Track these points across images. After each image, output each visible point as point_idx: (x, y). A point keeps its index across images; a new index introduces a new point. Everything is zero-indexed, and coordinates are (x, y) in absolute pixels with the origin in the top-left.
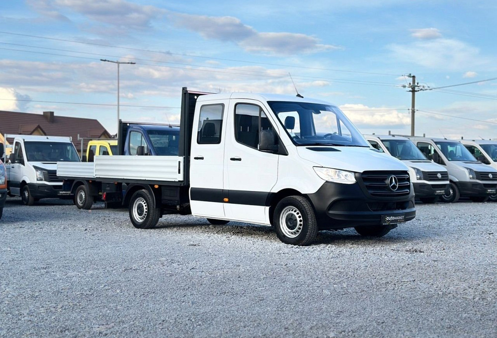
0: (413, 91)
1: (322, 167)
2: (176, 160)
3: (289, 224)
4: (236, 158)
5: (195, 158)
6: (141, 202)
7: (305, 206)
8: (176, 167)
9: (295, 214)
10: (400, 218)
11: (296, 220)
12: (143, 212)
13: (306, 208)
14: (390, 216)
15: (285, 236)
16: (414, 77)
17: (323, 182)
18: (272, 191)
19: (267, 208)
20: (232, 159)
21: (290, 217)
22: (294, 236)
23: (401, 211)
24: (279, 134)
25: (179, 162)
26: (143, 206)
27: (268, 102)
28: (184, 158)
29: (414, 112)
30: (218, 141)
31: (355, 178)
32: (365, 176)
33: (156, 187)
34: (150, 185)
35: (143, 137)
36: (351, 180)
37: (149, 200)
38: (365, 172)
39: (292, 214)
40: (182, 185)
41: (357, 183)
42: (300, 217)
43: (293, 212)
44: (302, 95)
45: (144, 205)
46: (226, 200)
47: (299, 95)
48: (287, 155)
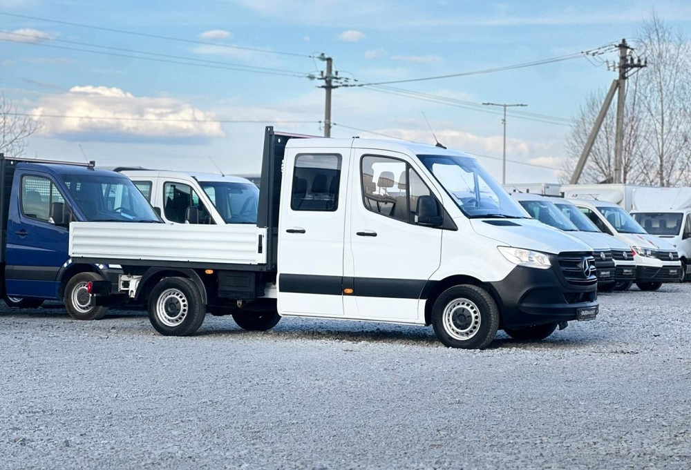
0: (329, 87)
1: (511, 247)
2: (255, 234)
3: (458, 322)
4: (366, 232)
5: (288, 231)
6: (175, 296)
7: (485, 297)
8: (255, 243)
9: (468, 308)
10: (592, 312)
11: (470, 316)
12: (179, 310)
13: (487, 300)
14: (584, 310)
15: (451, 338)
16: (329, 60)
17: (514, 266)
18: (433, 278)
19: (423, 302)
20: (359, 234)
21: (461, 312)
22: (465, 338)
23: (591, 304)
24: (441, 200)
25: (260, 237)
26: (178, 302)
27: (418, 156)
28: (268, 230)
29: (330, 127)
30: (332, 206)
31: (551, 261)
32: (561, 258)
33: (209, 272)
34: (194, 269)
35: (54, 187)
36: (544, 263)
37: (192, 292)
38: (562, 254)
39: (464, 309)
40: (265, 270)
41: (552, 268)
42: (475, 312)
43: (465, 306)
44: (443, 145)
45: (180, 300)
46: (349, 291)
47: (439, 145)
48: (455, 229)
